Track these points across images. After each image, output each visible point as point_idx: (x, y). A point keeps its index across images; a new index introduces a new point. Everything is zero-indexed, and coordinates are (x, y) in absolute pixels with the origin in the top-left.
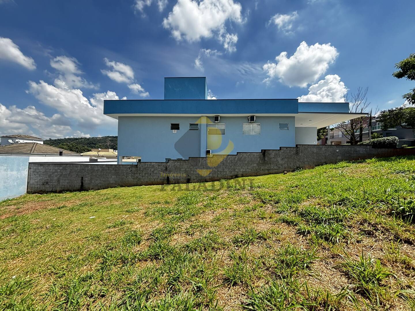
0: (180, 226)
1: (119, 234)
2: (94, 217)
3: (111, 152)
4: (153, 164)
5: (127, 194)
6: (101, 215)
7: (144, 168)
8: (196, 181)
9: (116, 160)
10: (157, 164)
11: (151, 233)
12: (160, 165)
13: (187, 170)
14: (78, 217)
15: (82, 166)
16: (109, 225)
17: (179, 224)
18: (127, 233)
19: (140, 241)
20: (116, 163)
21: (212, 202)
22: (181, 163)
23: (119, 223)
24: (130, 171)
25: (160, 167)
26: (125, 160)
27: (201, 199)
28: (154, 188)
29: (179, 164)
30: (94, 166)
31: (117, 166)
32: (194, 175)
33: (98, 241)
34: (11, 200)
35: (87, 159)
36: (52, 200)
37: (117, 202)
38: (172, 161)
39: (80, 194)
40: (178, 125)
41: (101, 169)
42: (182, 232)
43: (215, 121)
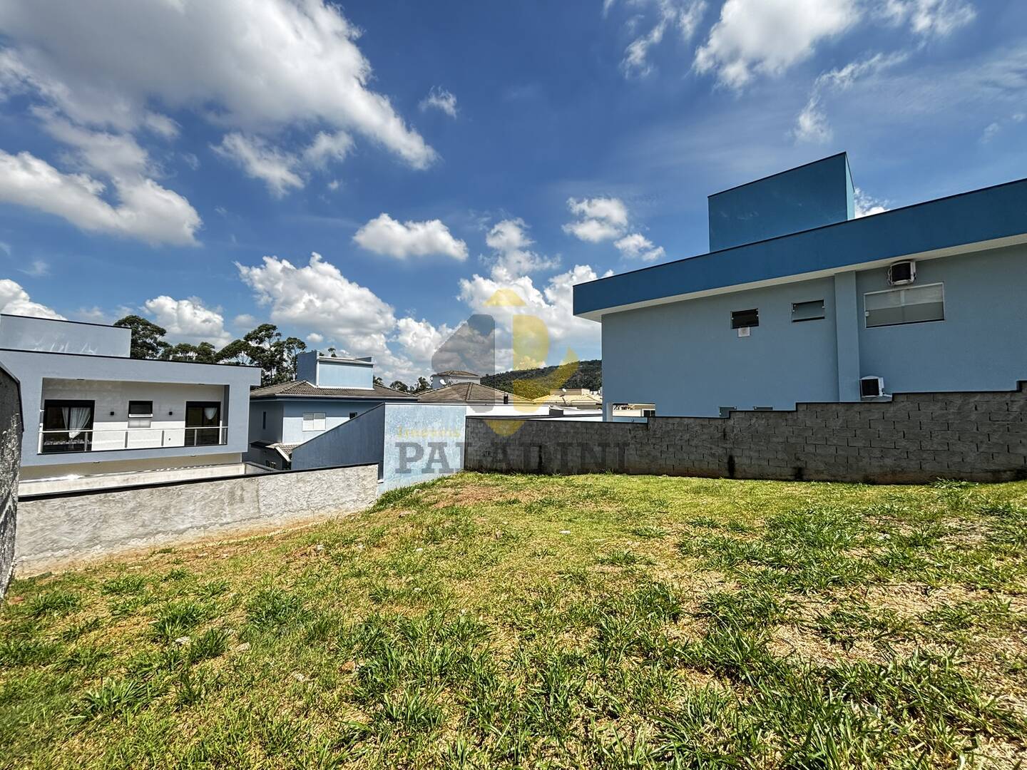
0: (795, 605)
1: (625, 582)
2: (568, 532)
3: (586, 396)
4: (686, 421)
5: (630, 491)
6: (582, 530)
7: (665, 431)
8: (826, 477)
9: (600, 412)
10: (698, 421)
11: (705, 601)
12: (706, 425)
13: (792, 440)
14: (541, 527)
15: (540, 423)
16: (601, 556)
17: (788, 596)
18: (642, 585)
19: (677, 614)
20: (600, 419)
21: (910, 553)
22: (771, 421)
23: (622, 557)
24: (632, 438)
25: (705, 431)
26: (618, 413)
27: (860, 537)
28: (694, 485)
29: (763, 422)
30: (559, 423)
31: (604, 425)
32: (818, 457)
33: (583, 587)
34: (447, 479)
35: (544, 411)
36: (497, 485)
37: (610, 507)
38: (742, 415)
39: (539, 480)
40: (755, 312)
41: (572, 431)
42: (805, 624)
43: (894, 280)
